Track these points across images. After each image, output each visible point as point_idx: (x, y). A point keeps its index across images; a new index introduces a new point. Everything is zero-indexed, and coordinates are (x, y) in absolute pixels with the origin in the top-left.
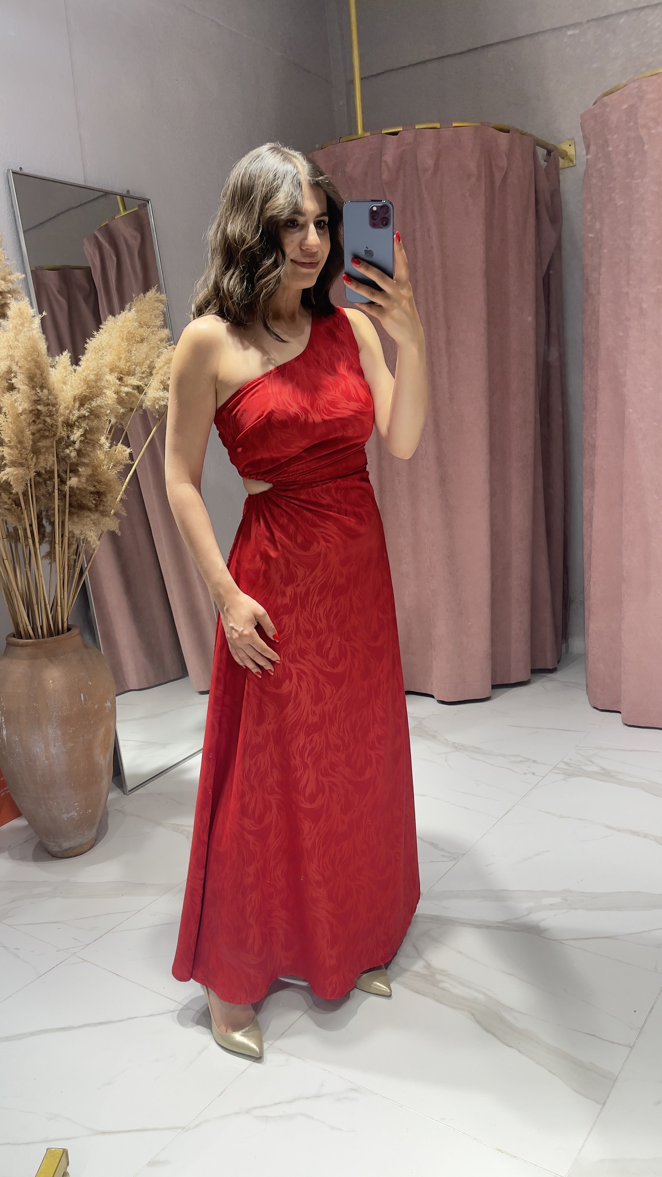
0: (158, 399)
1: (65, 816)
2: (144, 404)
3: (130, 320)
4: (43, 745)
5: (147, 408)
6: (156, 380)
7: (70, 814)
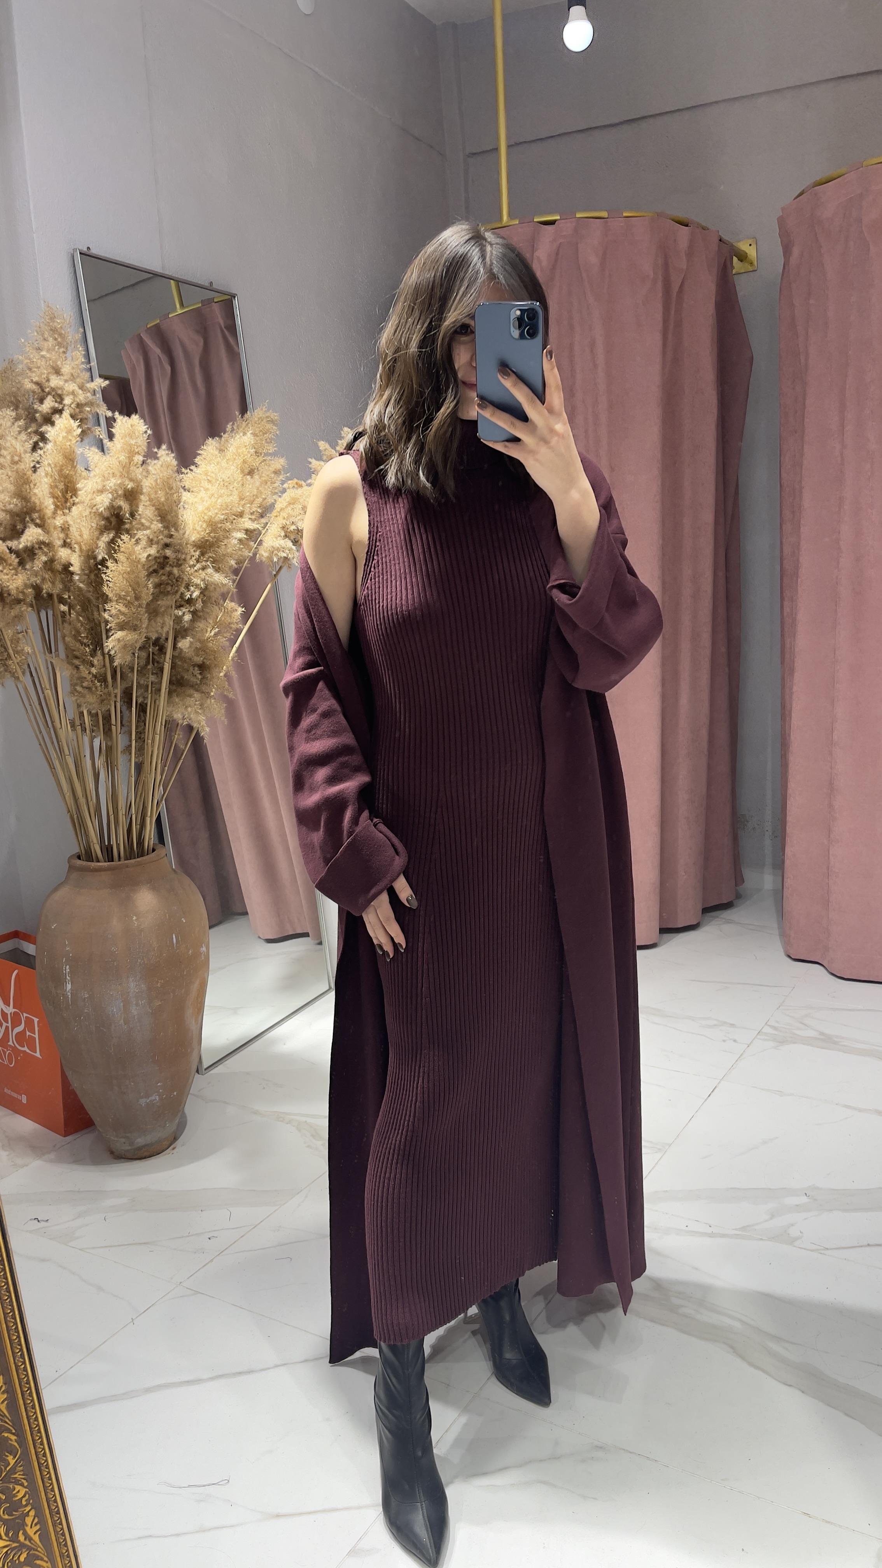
0: (278, 550)
1: (143, 1102)
2: (258, 555)
3: (246, 446)
4: (122, 1004)
5: (261, 561)
6: (276, 525)
7: (150, 1099)
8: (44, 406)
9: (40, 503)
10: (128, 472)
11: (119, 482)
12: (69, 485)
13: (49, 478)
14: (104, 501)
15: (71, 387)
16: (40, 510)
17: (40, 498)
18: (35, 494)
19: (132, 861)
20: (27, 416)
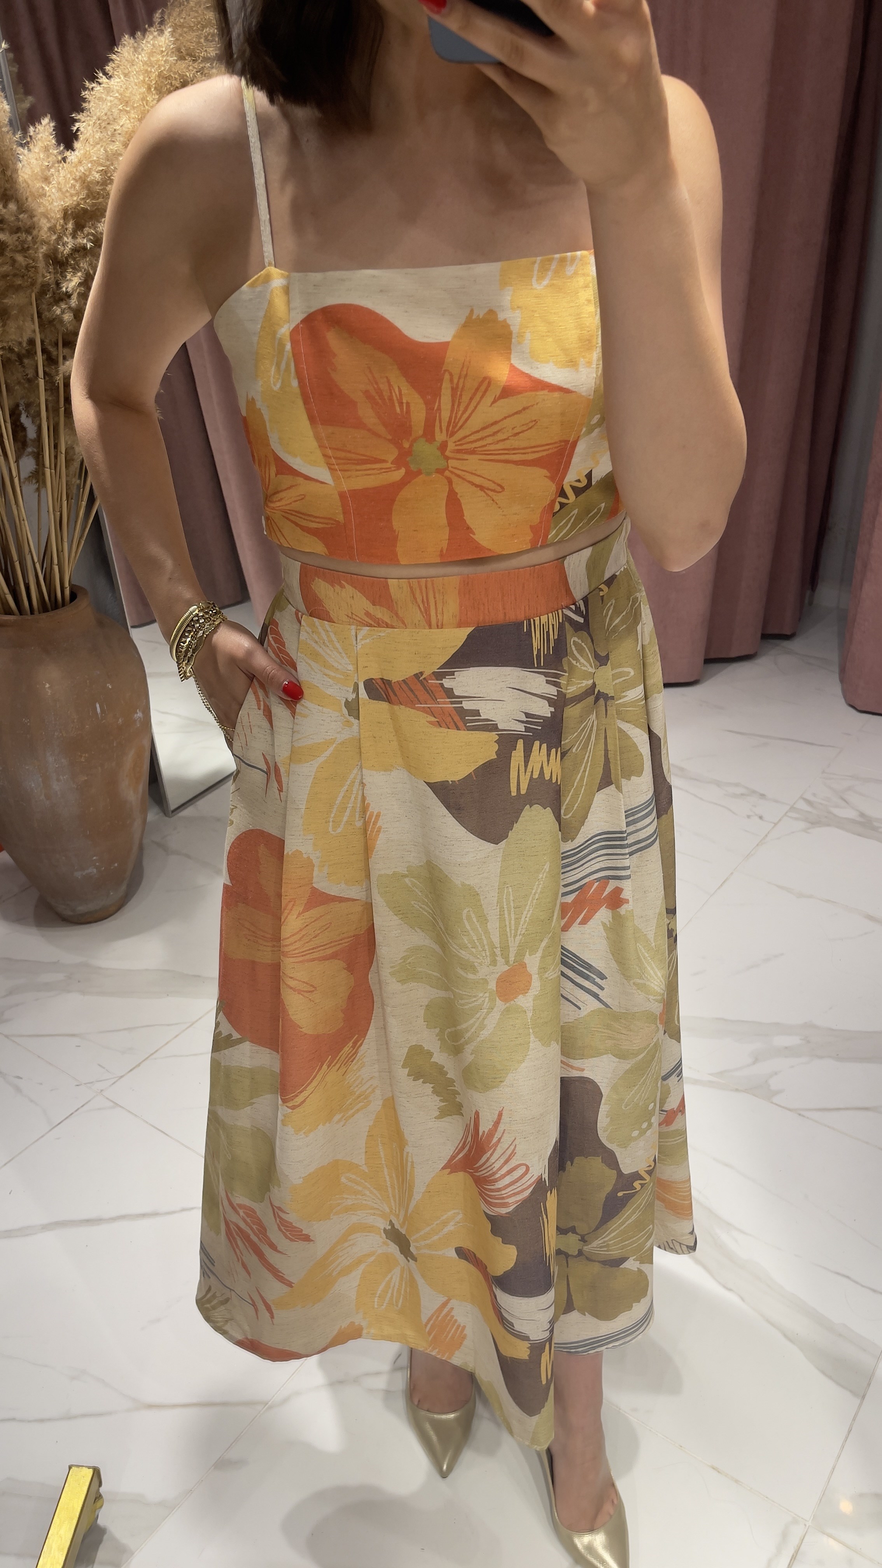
1: (78, 874)
4: (40, 779)
7: (87, 871)
19: (44, 616)
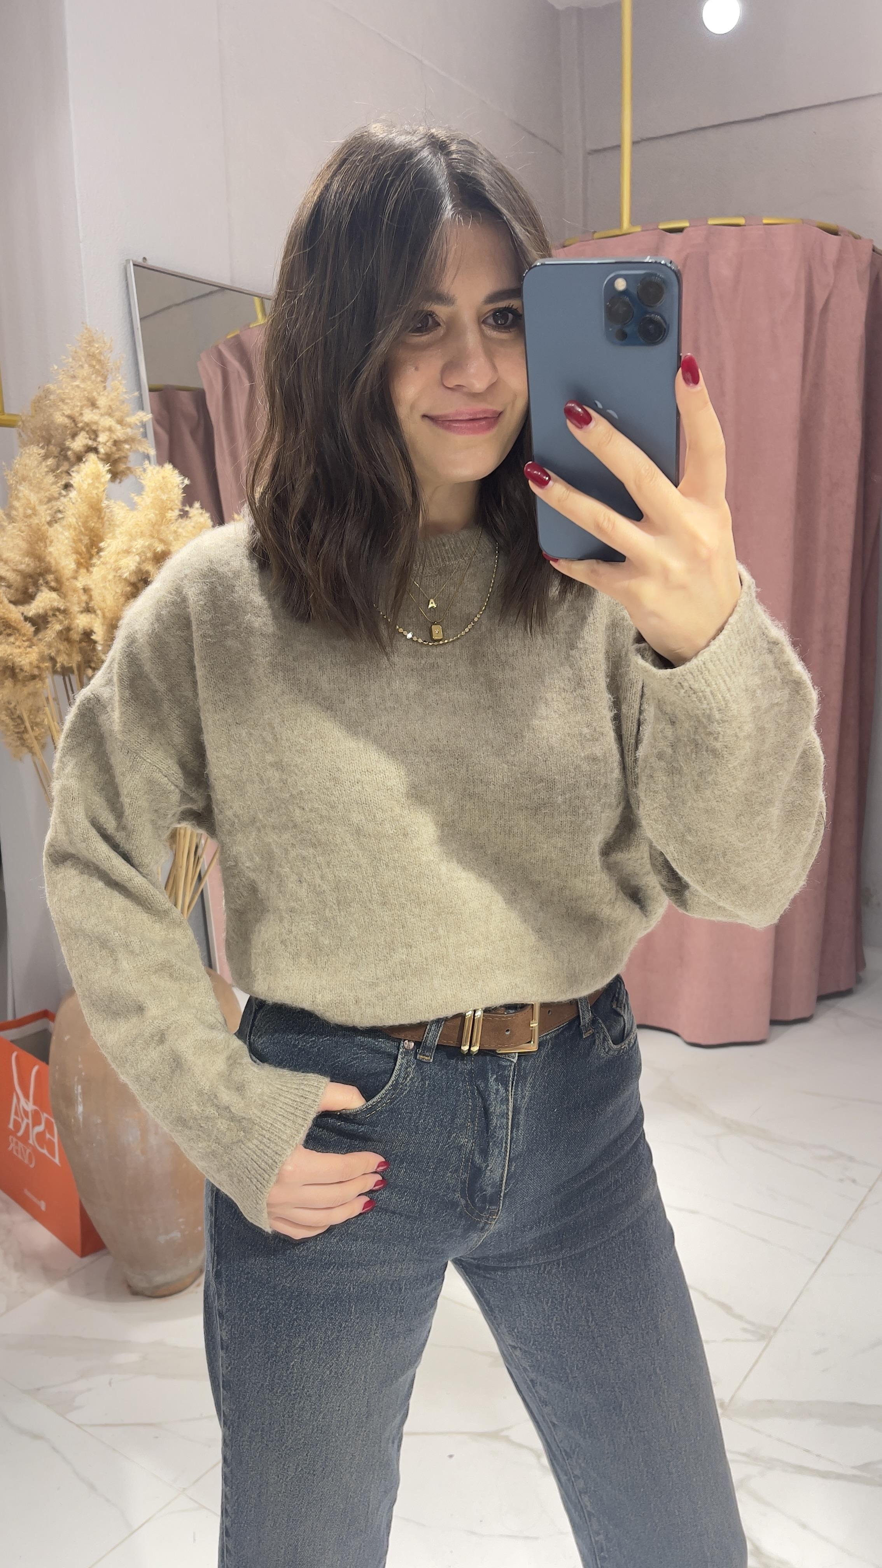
1: (162, 1239)
4: (139, 1133)
7: (171, 1236)
8: (75, 443)
9: (56, 563)
10: (158, 532)
11: (147, 544)
12: (95, 539)
13: (71, 531)
14: (129, 564)
15: (108, 422)
16: (56, 571)
17: (55, 559)
18: (50, 553)
20: (60, 454)
